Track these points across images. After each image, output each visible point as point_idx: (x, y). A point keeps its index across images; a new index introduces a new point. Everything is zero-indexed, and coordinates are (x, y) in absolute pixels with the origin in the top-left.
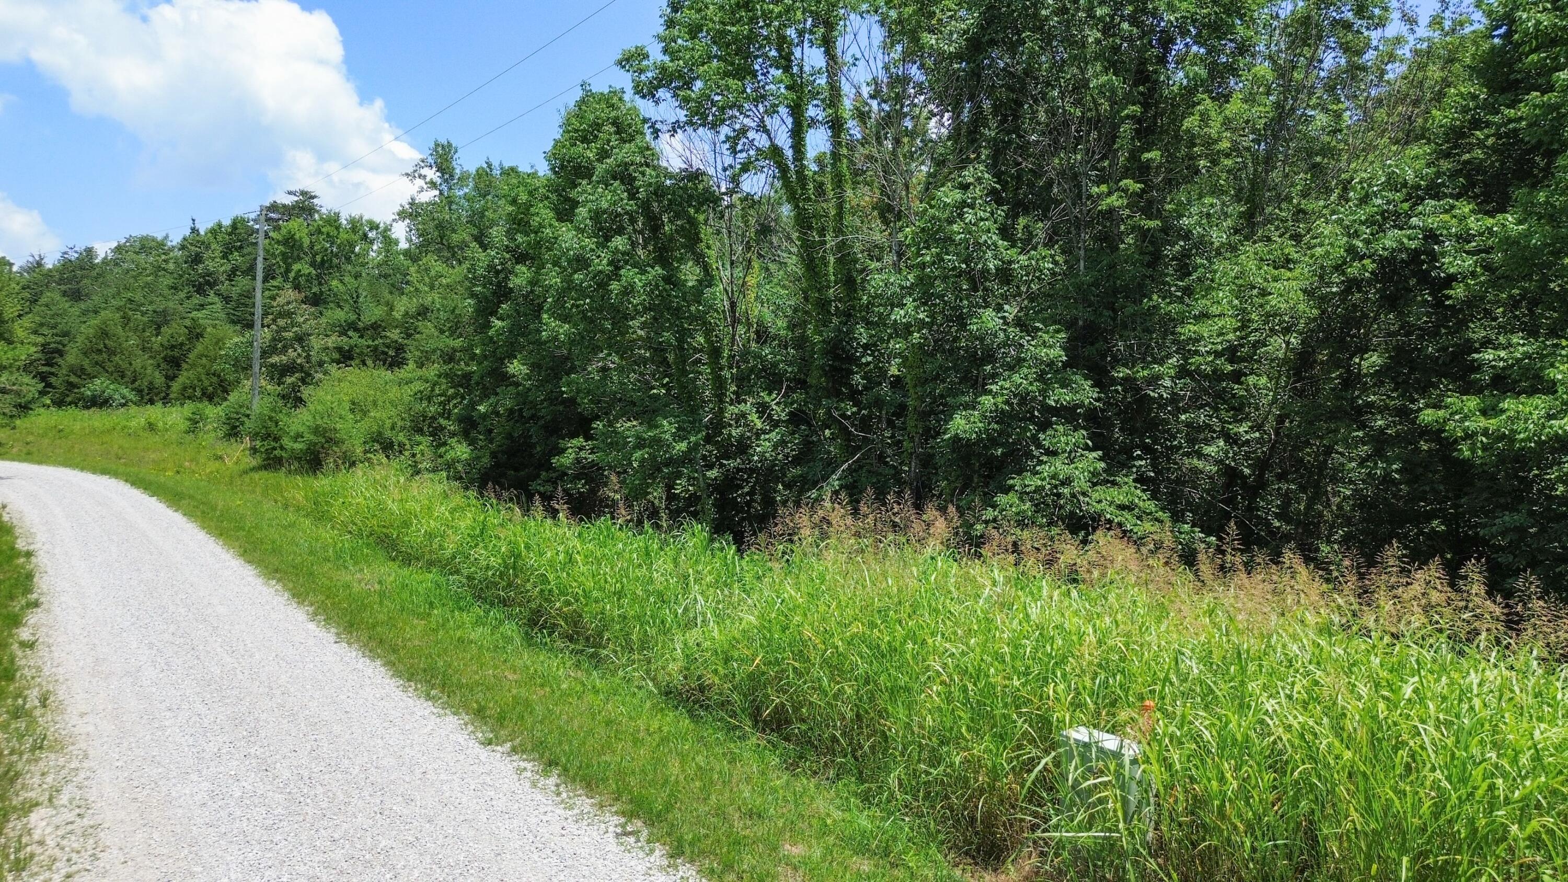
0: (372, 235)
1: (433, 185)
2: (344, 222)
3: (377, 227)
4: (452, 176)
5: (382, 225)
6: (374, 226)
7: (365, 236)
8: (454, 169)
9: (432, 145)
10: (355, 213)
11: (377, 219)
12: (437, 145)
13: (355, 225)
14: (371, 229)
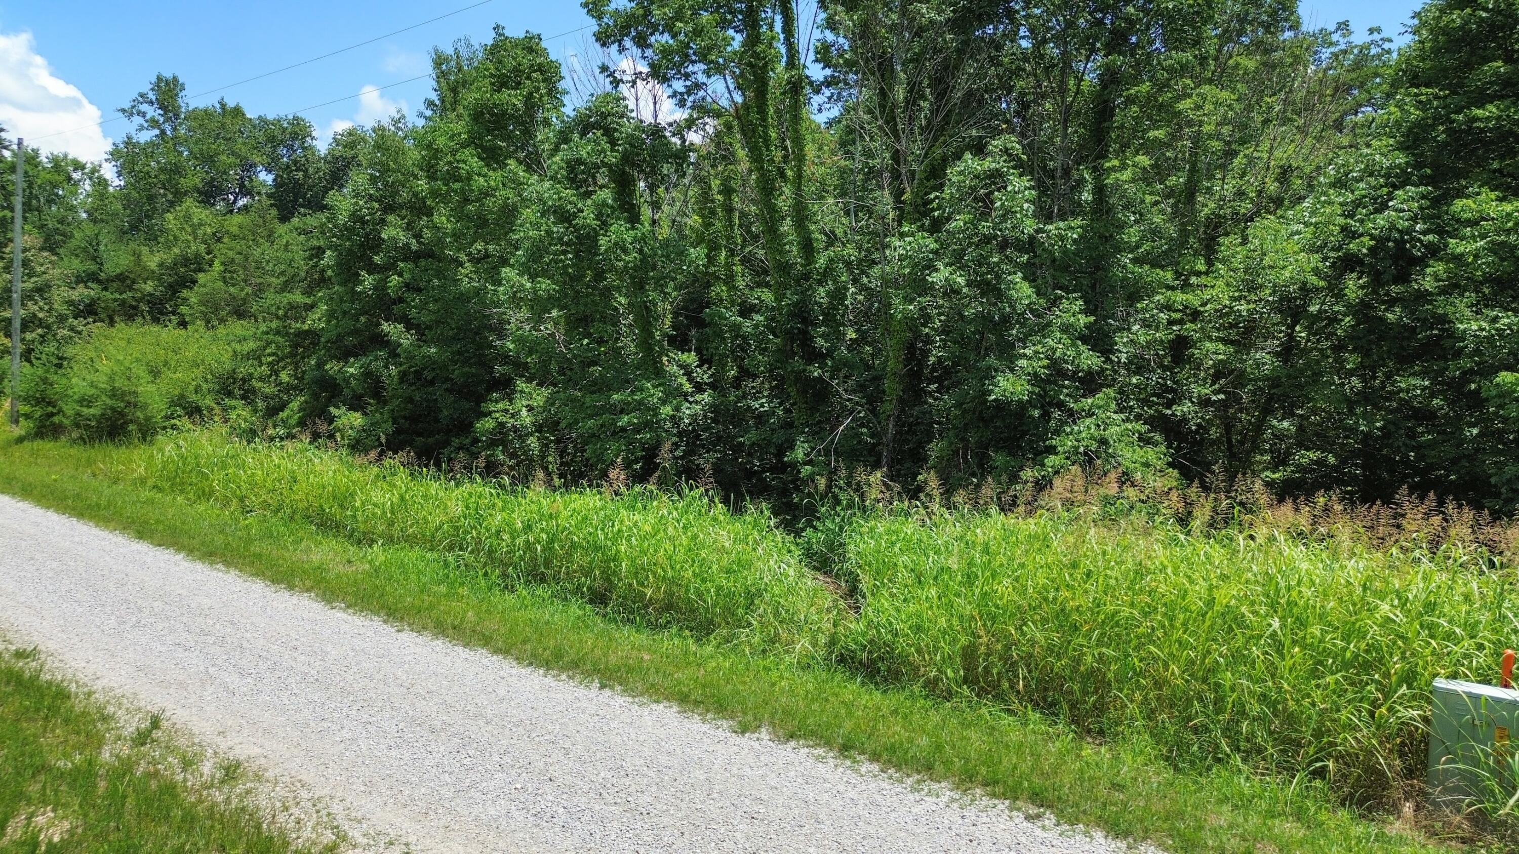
0: (76, 176)
1: (154, 123)
2: (45, 160)
3: (83, 167)
4: (177, 116)
5: (88, 165)
6: (79, 166)
7: (69, 179)
8: (179, 107)
9: (154, 80)
10: (58, 151)
11: (83, 159)
12: (159, 79)
13: (58, 164)
14: (75, 170)
